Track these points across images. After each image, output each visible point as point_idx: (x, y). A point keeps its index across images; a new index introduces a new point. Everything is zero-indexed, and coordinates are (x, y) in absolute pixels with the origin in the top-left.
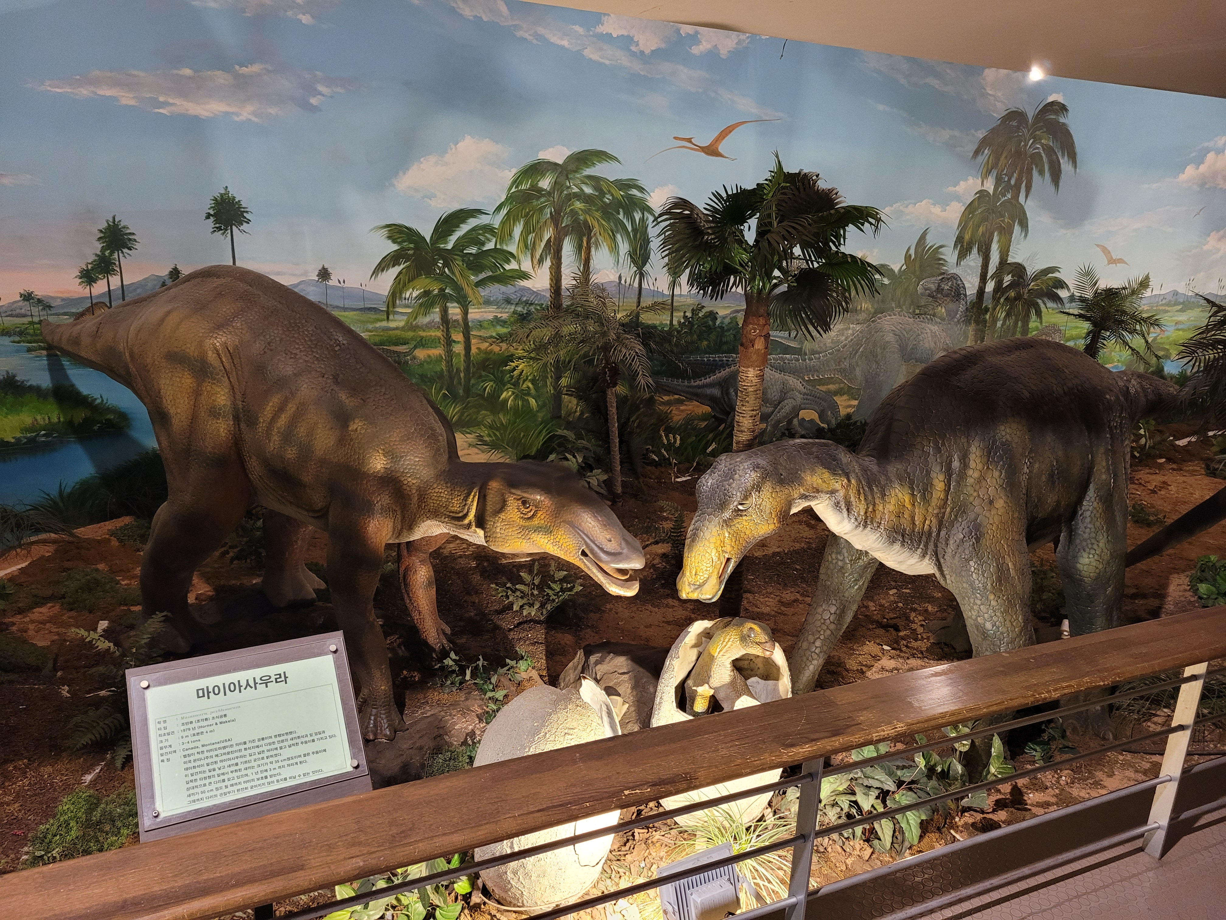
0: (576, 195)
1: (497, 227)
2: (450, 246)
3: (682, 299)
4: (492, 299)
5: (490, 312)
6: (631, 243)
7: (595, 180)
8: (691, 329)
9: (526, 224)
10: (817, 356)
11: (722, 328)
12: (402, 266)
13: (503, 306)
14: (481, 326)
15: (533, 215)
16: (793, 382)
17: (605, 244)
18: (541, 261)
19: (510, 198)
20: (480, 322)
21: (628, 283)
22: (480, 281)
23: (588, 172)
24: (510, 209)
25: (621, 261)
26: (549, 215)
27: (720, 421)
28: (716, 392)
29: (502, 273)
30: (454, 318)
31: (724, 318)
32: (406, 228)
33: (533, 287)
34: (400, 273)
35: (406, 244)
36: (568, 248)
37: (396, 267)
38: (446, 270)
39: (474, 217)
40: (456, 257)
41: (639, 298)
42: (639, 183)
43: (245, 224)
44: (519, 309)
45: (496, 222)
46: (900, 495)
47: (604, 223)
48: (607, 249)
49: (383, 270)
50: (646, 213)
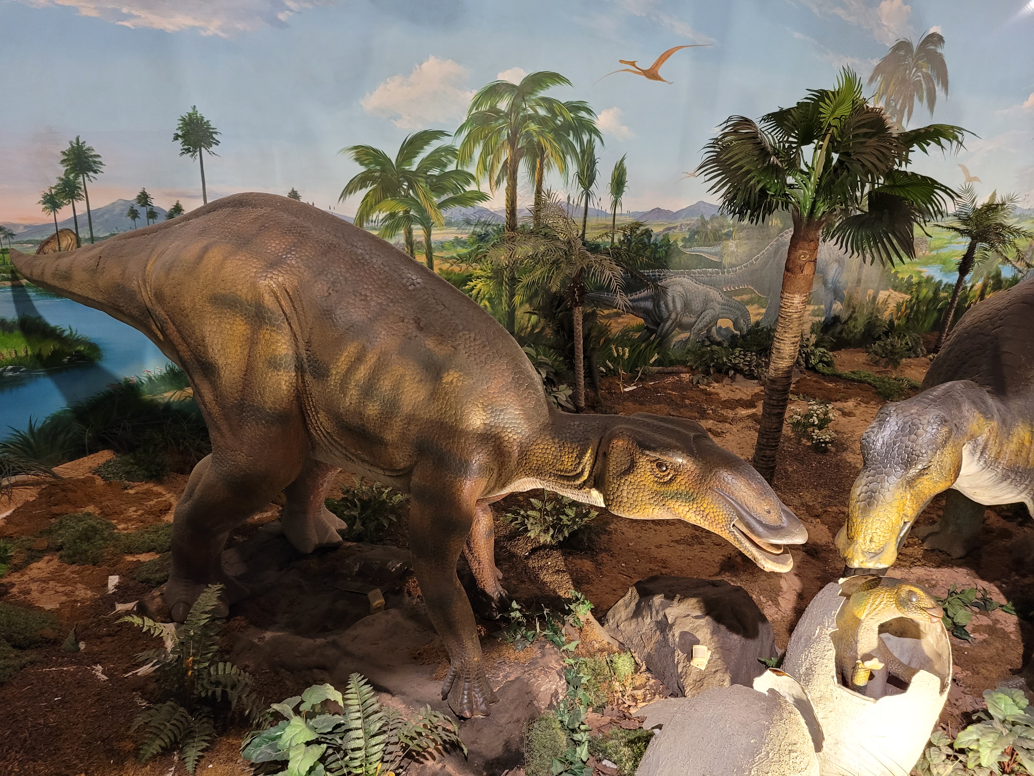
0: (530, 117)
1: (458, 148)
2: (414, 168)
3: (623, 218)
4: (453, 221)
5: (451, 233)
6: (579, 164)
7: (549, 103)
8: (629, 247)
9: (485, 145)
10: (734, 269)
11: (655, 244)
12: (369, 189)
13: (463, 227)
14: (442, 247)
15: (492, 136)
16: (714, 294)
17: (556, 165)
18: (498, 182)
19: (472, 120)
20: (442, 243)
21: (576, 203)
22: (442, 203)
23: (543, 93)
24: (471, 131)
25: (570, 182)
26: (506, 137)
27: (652, 332)
28: (649, 305)
29: (463, 195)
30: (418, 240)
31: (658, 235)
32: (373, 149)
33: (491, 208)
34: (367, 195)
35: (372, 166)
36: (523, 169)
37: (364, 189)
38: (411, 192)
39: (437, 138)
40: (419, 179)
41: (585, 218)
42: (588, 106)
43: (214, 145)
44: (478, 230)
45: (458, 143)
46: (1022, 433)
47: (556, 145)
48: (558, 169)
49: (350, 193)
50: (593, 135)
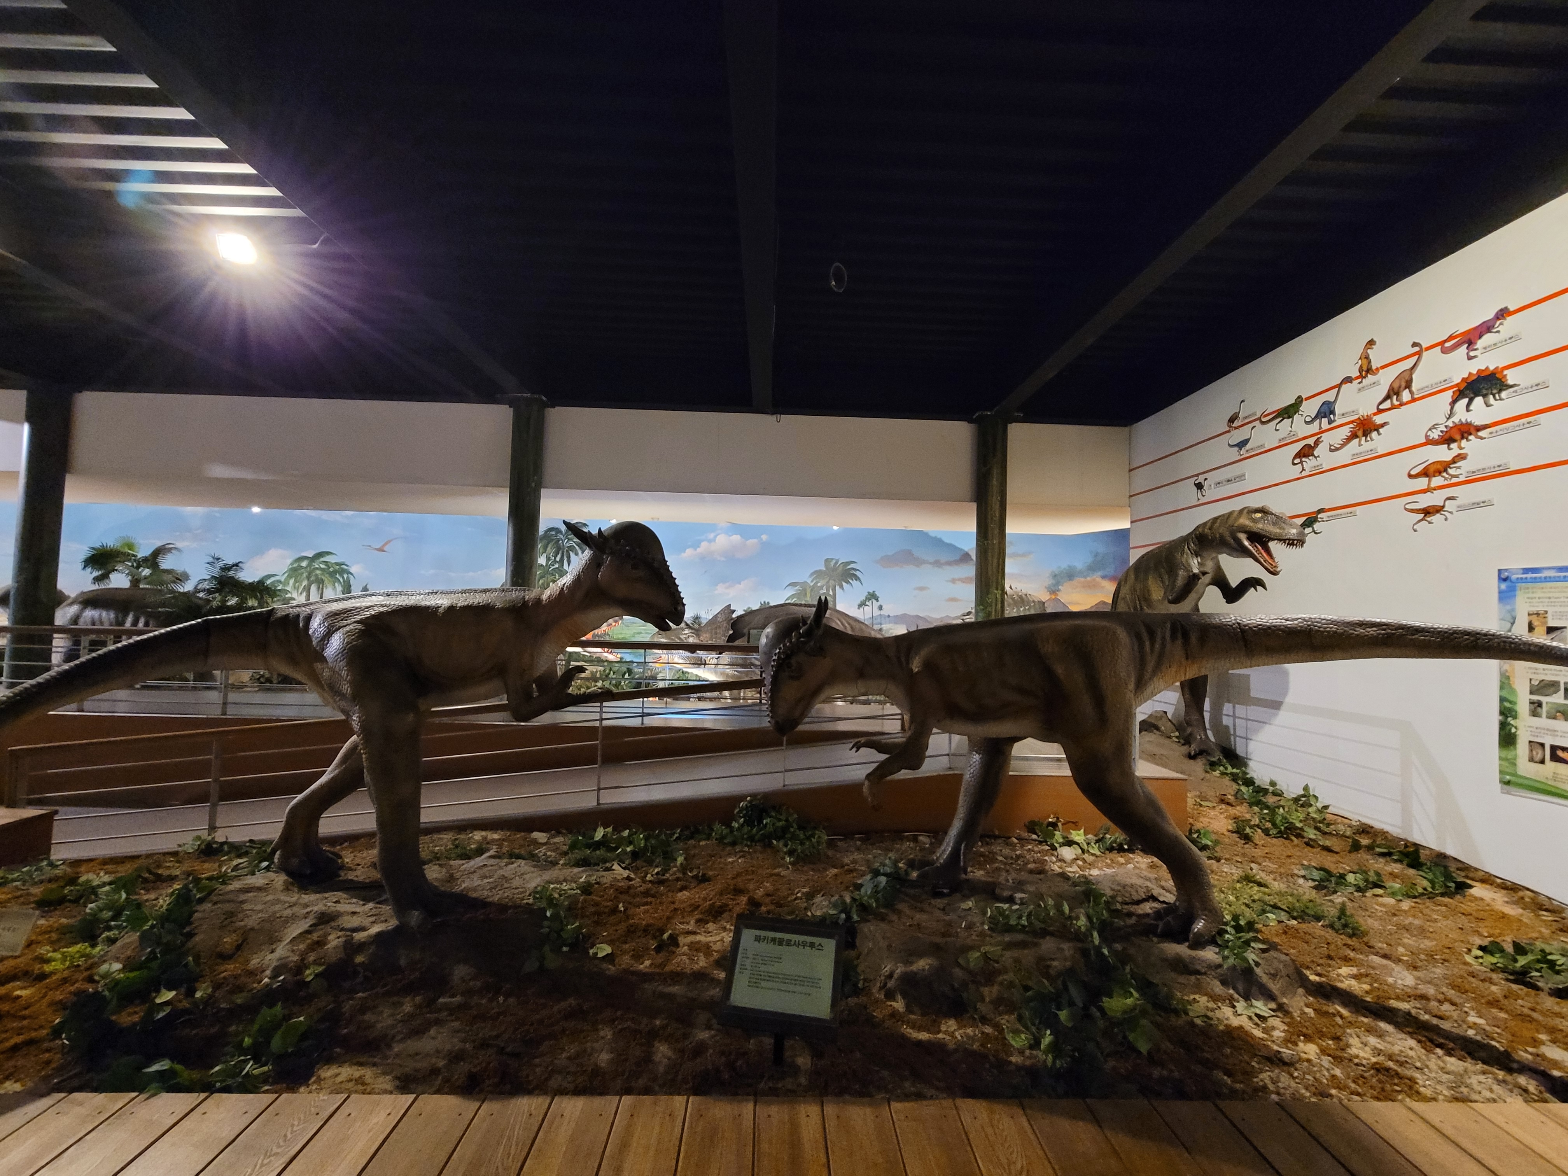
0: (317, 569)
7: (326, 563)
9: (296, 579)
15: (298, 576)
19: (289, 570)
23: (322, 559)
24: (289, 574)
26: (305, 576)
36: (313, 588)
39: (274, 577)
45: (283, 579)
47: (330, 579)
